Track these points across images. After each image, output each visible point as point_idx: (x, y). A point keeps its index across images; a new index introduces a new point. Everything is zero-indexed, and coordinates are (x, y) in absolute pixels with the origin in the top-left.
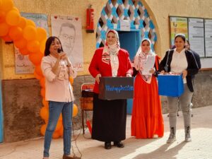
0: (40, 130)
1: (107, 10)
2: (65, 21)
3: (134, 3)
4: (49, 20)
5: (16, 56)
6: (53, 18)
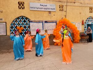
1: (86, 21)
3: (92, 19)
6: (76, 23)
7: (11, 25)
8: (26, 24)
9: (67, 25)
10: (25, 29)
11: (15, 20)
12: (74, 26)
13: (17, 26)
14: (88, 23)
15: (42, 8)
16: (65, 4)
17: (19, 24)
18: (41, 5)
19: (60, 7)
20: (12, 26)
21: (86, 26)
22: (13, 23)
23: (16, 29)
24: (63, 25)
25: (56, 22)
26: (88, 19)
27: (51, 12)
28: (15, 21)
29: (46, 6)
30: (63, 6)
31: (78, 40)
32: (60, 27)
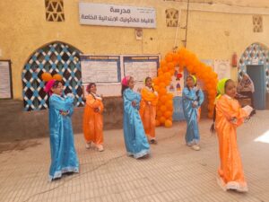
1: (244, 55)
2: (221, 62)
3: (261, 49)
4: (213, 62)
7: (25, 68)
8: (69, 66)
9: (190, 68)
10: (67, 79)
11: (37, 54)
12: (210, 70)
13: (41, 72)
14: (249, 63)
15: (116, 19)
16: (182, 7)
17: (48, 66)
18: (112, 10)
19: (168, 17)
20: (28, 72)
21: (244, 71)
22: (31, 61)
23: (39, 80)
24: (177, 69)
25: (157, 60)
26: (248, 49)
27: (144, 30)
28: (38, 58)
29: (129, 11)
30: (177, 12)
32: (168, 74)
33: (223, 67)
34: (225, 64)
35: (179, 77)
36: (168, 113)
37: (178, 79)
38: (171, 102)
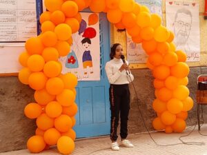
0: (151, 124)
2: (181, 7)
4: (163, 6)
5: (128, 44)
6: (167, 4)
9: (114, 17)
24: (85, 17)
31: (177, 116)
32: (65, 27)
33: (186, 19)
34: (189, 13)
35: (88, 35)
36: (65, 120)
37: (87, 40)
38: (70, 94)
